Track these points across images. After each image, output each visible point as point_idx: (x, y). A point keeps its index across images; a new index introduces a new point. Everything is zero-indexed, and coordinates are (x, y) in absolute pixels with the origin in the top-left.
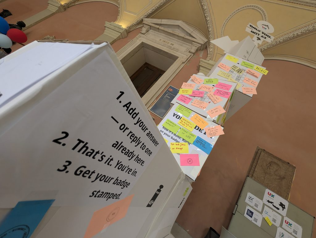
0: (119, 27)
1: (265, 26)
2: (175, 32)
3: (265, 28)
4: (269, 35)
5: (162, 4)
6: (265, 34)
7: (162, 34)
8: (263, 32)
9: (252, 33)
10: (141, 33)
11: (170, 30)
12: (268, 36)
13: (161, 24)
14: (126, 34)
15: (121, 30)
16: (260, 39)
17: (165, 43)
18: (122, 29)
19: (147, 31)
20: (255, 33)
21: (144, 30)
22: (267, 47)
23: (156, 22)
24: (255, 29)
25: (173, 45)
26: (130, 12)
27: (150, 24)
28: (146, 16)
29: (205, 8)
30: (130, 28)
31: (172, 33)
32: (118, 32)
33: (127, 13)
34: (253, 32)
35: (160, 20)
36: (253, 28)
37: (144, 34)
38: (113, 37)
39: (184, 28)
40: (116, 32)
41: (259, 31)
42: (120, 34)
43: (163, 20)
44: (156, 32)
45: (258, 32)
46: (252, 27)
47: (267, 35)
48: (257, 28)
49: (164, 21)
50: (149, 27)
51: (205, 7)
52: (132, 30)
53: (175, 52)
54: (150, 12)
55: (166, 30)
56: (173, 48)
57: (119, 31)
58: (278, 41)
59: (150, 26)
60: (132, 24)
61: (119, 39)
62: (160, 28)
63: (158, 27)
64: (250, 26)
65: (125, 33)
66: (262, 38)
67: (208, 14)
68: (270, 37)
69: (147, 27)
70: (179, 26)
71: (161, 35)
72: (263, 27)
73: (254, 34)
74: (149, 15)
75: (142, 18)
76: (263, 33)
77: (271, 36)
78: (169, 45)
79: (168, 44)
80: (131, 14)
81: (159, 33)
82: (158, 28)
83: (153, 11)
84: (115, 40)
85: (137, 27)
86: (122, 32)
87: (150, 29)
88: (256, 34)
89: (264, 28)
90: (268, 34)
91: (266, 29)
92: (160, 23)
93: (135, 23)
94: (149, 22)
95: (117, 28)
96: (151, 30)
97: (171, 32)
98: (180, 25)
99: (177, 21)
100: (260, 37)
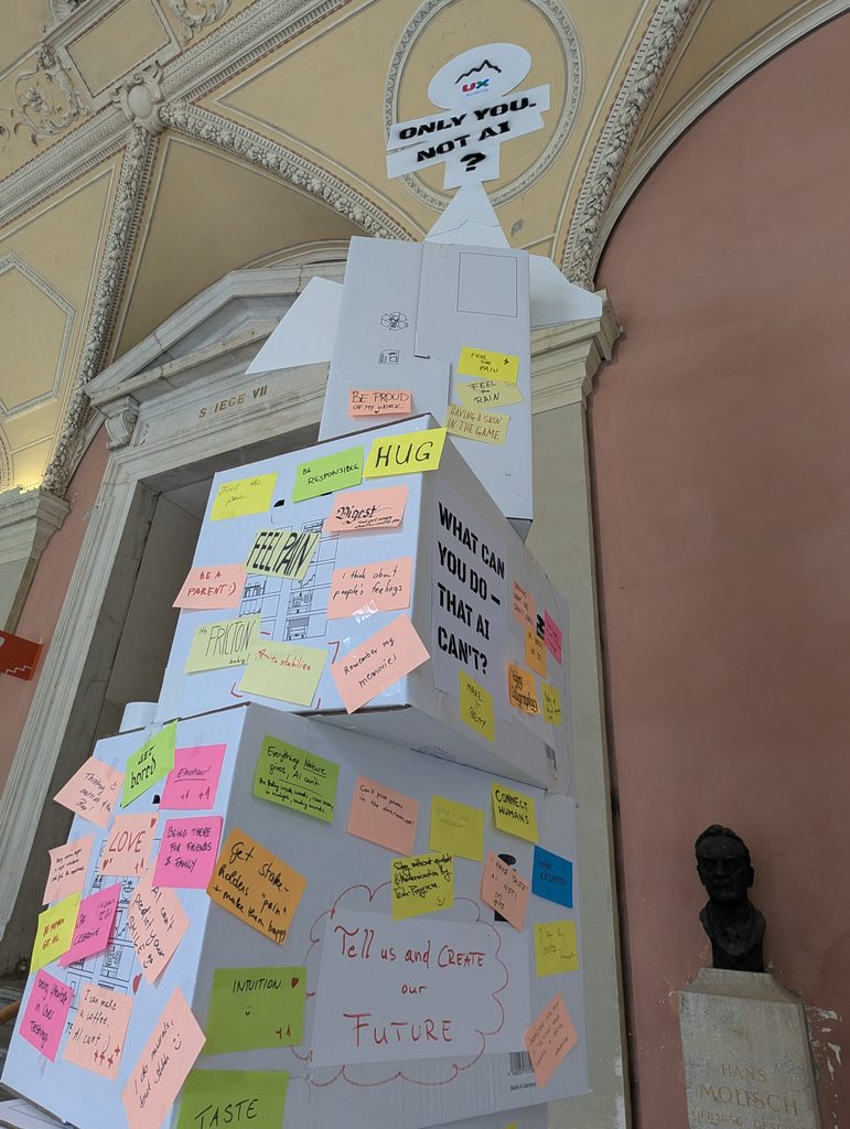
0: (16, 499)
1: (475, 78)
2: (233, 339)
3: (481, 84)
4: (518, 97)
5: (112, 282)
6: (494, 112)
7: (195, 384)
8: (482, 109)
9: (427, 162)
10: (112, 449)
11: (211, 348)
12: (514, 106)
13: (165, 352)
14: (58, 505)
15: (26, 507)
16: (480, 157)
17: (228, 409)
18: (29, 497)
19: (133, 421)
20: (440, 150)
21: (116, 429)
22: (643, 74)
23: (141, 363)
24: (430, 129)
25: (263, 391)
26: (24, 406)
27: (125, 388)
28: (90, 373)
29: (272, 161)
30: (59, 465)
31: (226, 354)
32: (22, 520)
33: (15, 417)
34: (431, 153)
35: (150, 340)
36: (421, 133)
37: (128, 443)
38: (15, 557)
39: (262, 292)
40: (15, 529)
41: (457, 122)
42: (34, 524)
43: (161, 332)
44: (167, 396)
45: (452, 133)
46: (413, 131)
47: (505, 108)
48: (436, 119)
49: (169, 333)
50: (127, 400)
51: (271, 158)
52: (72, 466)
53: (288, 414)
54: (92, 346)
55: (194, 357)
56: (273, 406)
57: (24, 517)
58: (670, 16)
59: (129, 394)
60: (62, 444)
61: (42, 544)
62: (169, 369)
63: (156, 373)
64: (403, 135)
65: (53, 502)
66: (489, 139)
67: (301, 172)
68: (525, 102)
69: (120, 407)
70: (235, 299)
71: (194, 390)
72: (465, 89)
73: (438, 158)
74: (99, 357)
75: (80, 391)
76: (480, 115)
77: (526, 94)
78: (249, 402)
79: (244, 406)
80: (31, 411)
81: (180, 391)
82: (162, 378)
83: (101, 329)
84: (32, 560)
85: (89, 437)
86: (34, 512)
87: (139, 404)
88: (451, 145)
89: (473, 86)
90: (508, 101)
91: (484, 84)
92: (156, 350)
93: (67, 433)
94: (114, 382)
95: (11, 511)
96: (142, 406)
97: (219, 350)
98: (238, 293)
99: (218, 287)
100: (474, 146)
